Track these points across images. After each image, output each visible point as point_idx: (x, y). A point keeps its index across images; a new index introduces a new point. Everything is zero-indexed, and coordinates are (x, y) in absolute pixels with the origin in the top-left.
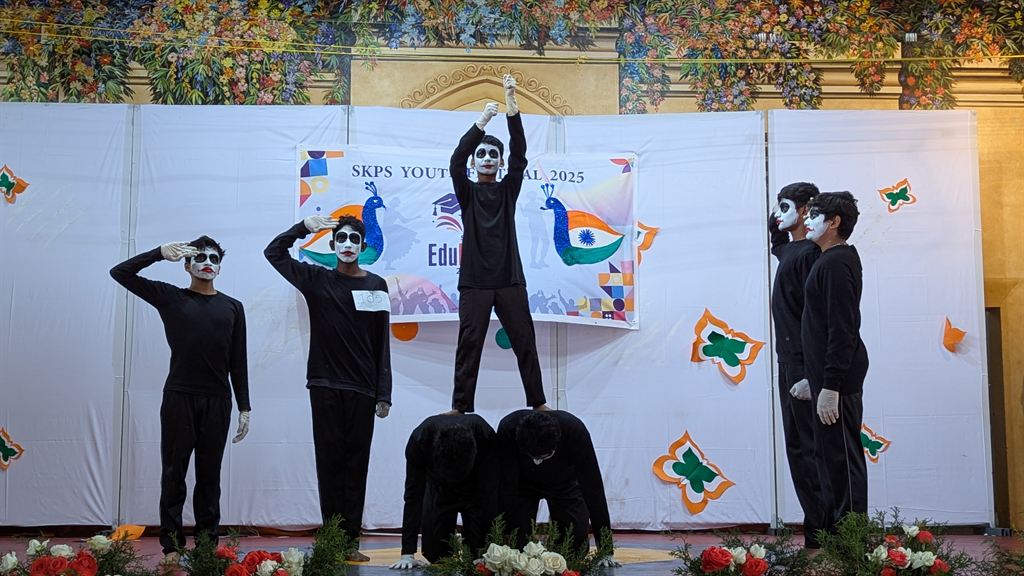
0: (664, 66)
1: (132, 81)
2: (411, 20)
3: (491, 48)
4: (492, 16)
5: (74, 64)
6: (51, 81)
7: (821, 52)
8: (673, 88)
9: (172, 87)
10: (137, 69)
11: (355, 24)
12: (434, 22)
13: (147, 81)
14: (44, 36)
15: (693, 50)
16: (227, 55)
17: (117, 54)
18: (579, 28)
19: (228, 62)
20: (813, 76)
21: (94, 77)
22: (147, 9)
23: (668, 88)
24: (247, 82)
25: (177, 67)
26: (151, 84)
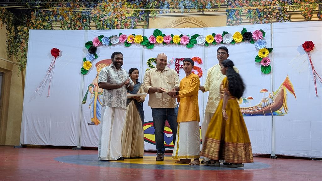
0: (241, 15)
1: (91, 26)
2: (166, 6)
3: (189, 12)
4: (189, 3)
5: (77, 22)
6: (71, 27)
7: (291, 9)
8: (243, 21)
9: (101, 27)
10: (93, 23)
11: (151, 7)
12: (172, 6)
13: (95, 26)
14: (70, 15)
15: (250, 10)
16: (116, 18)
17: (88, 19)
18: (215, 5)
19: (116, 20)
20: (288, 16)
21: (82, 25)
22: (96, 6)
23: (242, 21)
24: (121, 25)
25: (103, 22)
26: (96, 27)
